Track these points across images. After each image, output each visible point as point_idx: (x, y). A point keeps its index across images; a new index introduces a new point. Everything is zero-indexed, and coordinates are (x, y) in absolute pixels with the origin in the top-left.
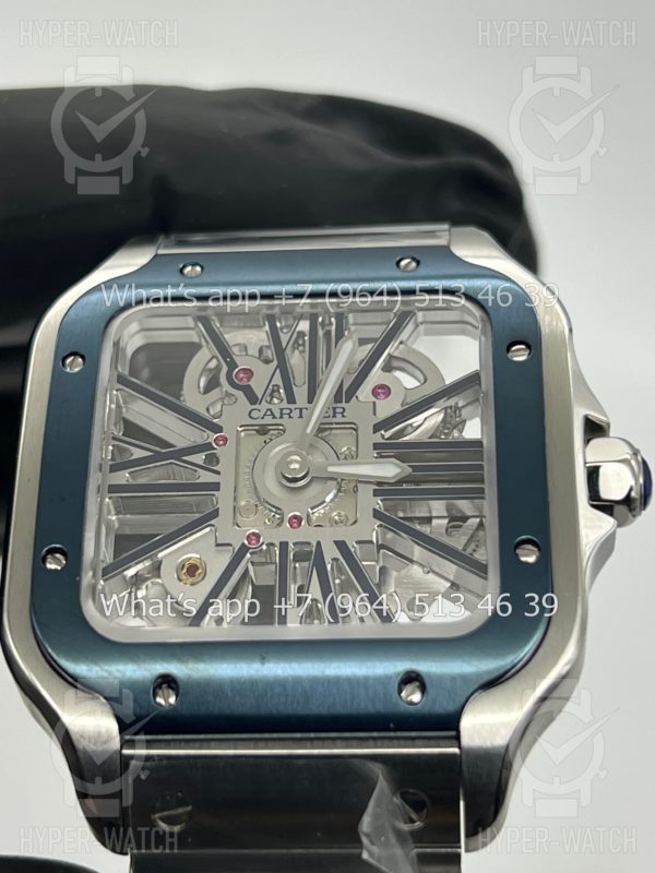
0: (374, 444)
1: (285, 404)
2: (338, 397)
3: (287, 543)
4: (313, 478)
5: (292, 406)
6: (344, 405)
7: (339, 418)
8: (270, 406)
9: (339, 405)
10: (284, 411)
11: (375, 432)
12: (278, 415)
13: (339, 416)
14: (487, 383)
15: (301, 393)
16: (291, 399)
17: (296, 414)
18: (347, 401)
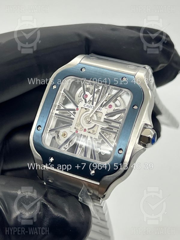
0: (104, 118)
1: (91, 105)
2: (101, 106)
3: (82, 134)
4: (91, 123)
5: (92, 106)
6: (102, 108)
7: (100, 111)
8: (88, 104)
9: (101, 108)
10: (91, 106)
11: (105, 116)
12: (89, 107)
13: (100, 110)
14: (126, 112)
15: (95, 103)
16: (93, 104)
17: (92, 107)
18: (103, 107)
